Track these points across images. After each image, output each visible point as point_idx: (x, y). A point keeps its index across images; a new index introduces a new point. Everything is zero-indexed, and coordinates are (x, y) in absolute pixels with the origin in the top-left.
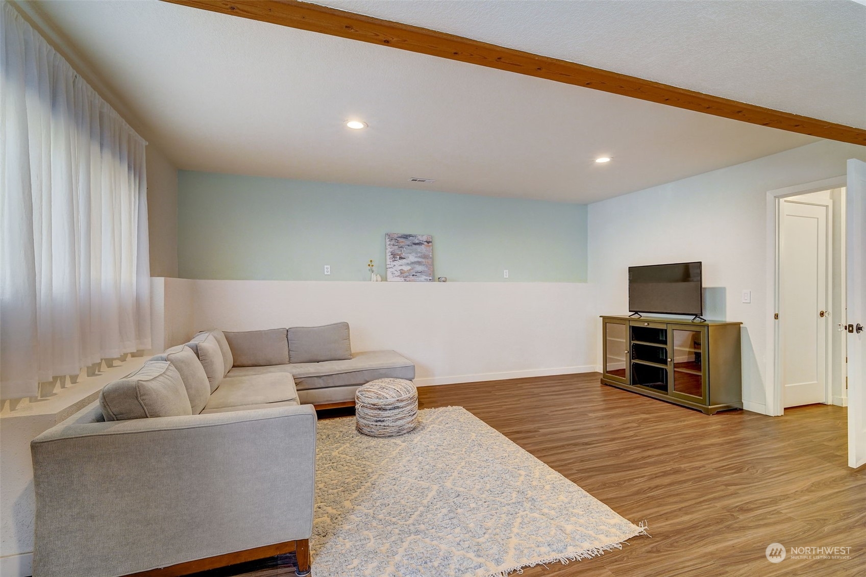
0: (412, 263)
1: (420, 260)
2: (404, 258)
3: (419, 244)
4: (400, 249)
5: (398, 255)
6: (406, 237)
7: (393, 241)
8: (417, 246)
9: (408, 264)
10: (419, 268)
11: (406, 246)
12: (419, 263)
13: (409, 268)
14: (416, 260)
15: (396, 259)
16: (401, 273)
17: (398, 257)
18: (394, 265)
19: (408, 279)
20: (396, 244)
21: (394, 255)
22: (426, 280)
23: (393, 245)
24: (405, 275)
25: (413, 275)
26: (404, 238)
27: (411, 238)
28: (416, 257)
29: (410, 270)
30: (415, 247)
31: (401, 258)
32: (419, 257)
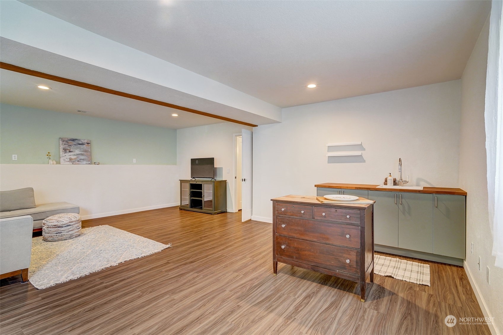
0: (78, 154)
1: (82, 153)
2: (72, 152)
3: (82, 144)
4: (70, 146)
5: (68, 150)
6: (73, 140)
7: (65, 142)
8: (81, 145)
9: (75, 155)
10: (82, 157)
11: (73, 145)
12: (82, 155)
13: (75, 157)
14: (80, 153)
15: (67, 152)
16: (70, 160)
17: (68, 151)
18: (65, 155)
19: (74, 163)
20: (67, 144)
21: (65, 150)
22: (87, 164)
23: (65, 144)
24: (73, 161)
25: (78, 161)
26: (72, 141)
27: (77, 141)
28: (80, 151)
29: (76, 158)
30: (79, 146)
31: (70, 152)
32: (82, 151)
